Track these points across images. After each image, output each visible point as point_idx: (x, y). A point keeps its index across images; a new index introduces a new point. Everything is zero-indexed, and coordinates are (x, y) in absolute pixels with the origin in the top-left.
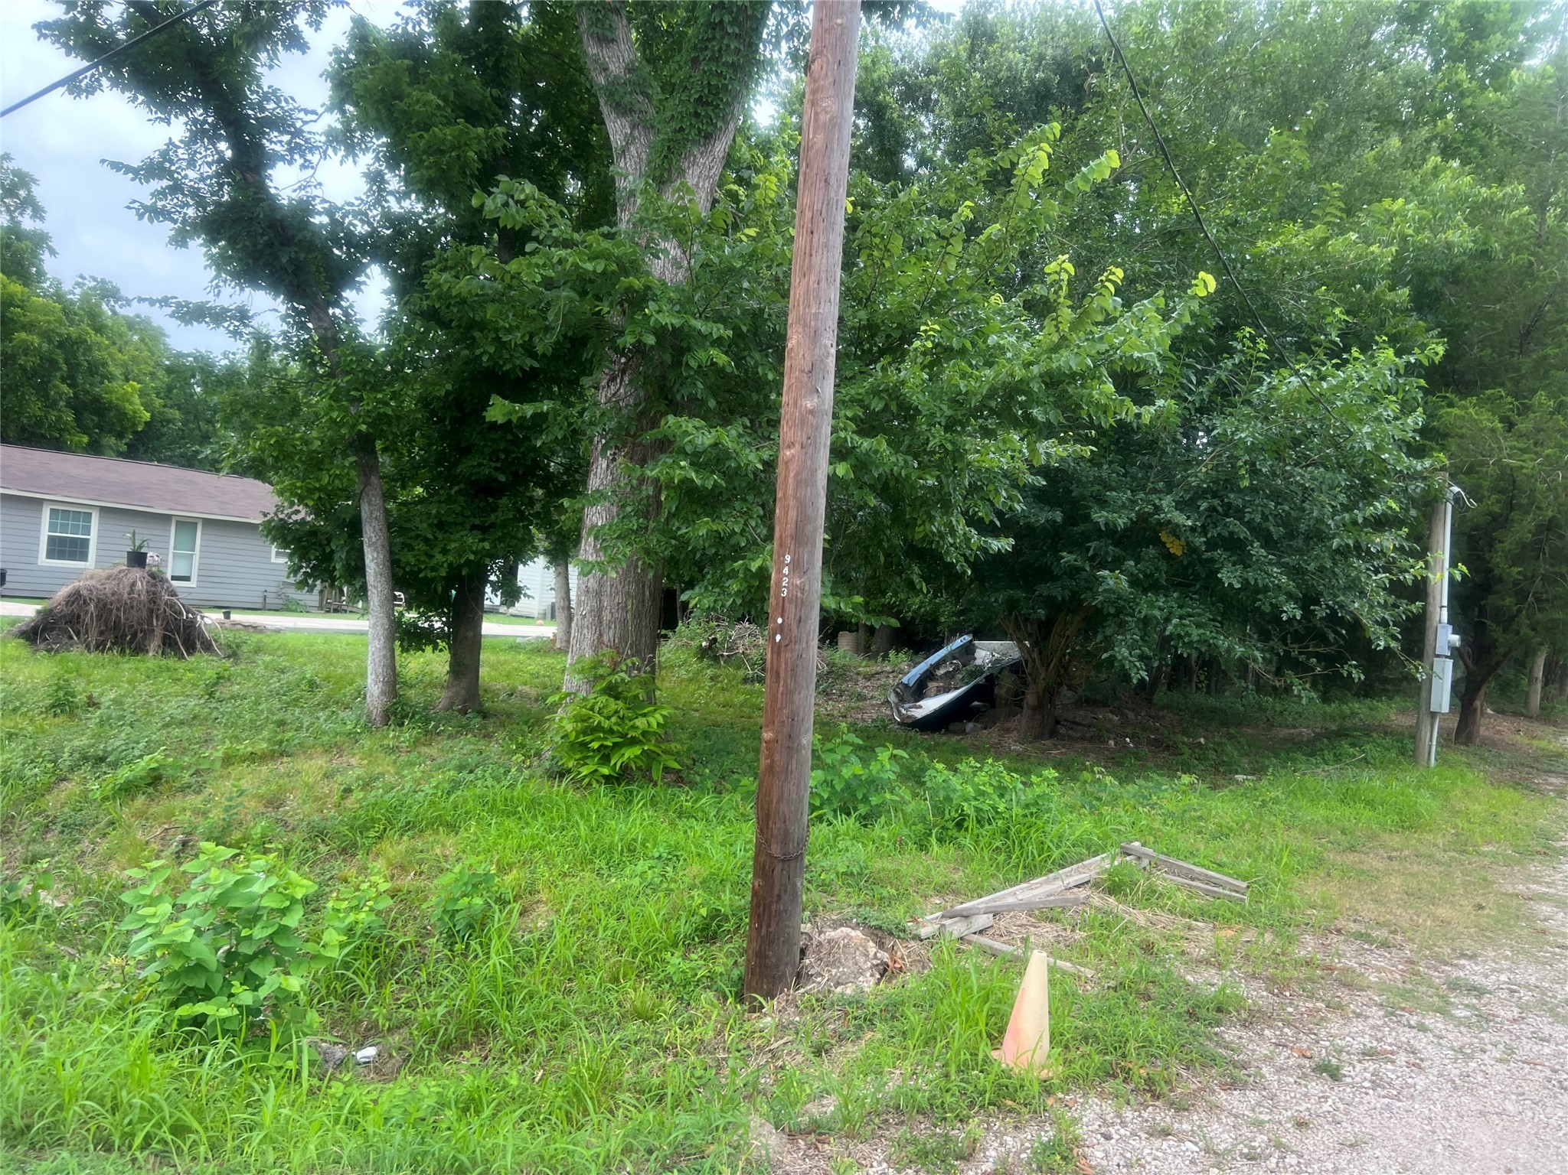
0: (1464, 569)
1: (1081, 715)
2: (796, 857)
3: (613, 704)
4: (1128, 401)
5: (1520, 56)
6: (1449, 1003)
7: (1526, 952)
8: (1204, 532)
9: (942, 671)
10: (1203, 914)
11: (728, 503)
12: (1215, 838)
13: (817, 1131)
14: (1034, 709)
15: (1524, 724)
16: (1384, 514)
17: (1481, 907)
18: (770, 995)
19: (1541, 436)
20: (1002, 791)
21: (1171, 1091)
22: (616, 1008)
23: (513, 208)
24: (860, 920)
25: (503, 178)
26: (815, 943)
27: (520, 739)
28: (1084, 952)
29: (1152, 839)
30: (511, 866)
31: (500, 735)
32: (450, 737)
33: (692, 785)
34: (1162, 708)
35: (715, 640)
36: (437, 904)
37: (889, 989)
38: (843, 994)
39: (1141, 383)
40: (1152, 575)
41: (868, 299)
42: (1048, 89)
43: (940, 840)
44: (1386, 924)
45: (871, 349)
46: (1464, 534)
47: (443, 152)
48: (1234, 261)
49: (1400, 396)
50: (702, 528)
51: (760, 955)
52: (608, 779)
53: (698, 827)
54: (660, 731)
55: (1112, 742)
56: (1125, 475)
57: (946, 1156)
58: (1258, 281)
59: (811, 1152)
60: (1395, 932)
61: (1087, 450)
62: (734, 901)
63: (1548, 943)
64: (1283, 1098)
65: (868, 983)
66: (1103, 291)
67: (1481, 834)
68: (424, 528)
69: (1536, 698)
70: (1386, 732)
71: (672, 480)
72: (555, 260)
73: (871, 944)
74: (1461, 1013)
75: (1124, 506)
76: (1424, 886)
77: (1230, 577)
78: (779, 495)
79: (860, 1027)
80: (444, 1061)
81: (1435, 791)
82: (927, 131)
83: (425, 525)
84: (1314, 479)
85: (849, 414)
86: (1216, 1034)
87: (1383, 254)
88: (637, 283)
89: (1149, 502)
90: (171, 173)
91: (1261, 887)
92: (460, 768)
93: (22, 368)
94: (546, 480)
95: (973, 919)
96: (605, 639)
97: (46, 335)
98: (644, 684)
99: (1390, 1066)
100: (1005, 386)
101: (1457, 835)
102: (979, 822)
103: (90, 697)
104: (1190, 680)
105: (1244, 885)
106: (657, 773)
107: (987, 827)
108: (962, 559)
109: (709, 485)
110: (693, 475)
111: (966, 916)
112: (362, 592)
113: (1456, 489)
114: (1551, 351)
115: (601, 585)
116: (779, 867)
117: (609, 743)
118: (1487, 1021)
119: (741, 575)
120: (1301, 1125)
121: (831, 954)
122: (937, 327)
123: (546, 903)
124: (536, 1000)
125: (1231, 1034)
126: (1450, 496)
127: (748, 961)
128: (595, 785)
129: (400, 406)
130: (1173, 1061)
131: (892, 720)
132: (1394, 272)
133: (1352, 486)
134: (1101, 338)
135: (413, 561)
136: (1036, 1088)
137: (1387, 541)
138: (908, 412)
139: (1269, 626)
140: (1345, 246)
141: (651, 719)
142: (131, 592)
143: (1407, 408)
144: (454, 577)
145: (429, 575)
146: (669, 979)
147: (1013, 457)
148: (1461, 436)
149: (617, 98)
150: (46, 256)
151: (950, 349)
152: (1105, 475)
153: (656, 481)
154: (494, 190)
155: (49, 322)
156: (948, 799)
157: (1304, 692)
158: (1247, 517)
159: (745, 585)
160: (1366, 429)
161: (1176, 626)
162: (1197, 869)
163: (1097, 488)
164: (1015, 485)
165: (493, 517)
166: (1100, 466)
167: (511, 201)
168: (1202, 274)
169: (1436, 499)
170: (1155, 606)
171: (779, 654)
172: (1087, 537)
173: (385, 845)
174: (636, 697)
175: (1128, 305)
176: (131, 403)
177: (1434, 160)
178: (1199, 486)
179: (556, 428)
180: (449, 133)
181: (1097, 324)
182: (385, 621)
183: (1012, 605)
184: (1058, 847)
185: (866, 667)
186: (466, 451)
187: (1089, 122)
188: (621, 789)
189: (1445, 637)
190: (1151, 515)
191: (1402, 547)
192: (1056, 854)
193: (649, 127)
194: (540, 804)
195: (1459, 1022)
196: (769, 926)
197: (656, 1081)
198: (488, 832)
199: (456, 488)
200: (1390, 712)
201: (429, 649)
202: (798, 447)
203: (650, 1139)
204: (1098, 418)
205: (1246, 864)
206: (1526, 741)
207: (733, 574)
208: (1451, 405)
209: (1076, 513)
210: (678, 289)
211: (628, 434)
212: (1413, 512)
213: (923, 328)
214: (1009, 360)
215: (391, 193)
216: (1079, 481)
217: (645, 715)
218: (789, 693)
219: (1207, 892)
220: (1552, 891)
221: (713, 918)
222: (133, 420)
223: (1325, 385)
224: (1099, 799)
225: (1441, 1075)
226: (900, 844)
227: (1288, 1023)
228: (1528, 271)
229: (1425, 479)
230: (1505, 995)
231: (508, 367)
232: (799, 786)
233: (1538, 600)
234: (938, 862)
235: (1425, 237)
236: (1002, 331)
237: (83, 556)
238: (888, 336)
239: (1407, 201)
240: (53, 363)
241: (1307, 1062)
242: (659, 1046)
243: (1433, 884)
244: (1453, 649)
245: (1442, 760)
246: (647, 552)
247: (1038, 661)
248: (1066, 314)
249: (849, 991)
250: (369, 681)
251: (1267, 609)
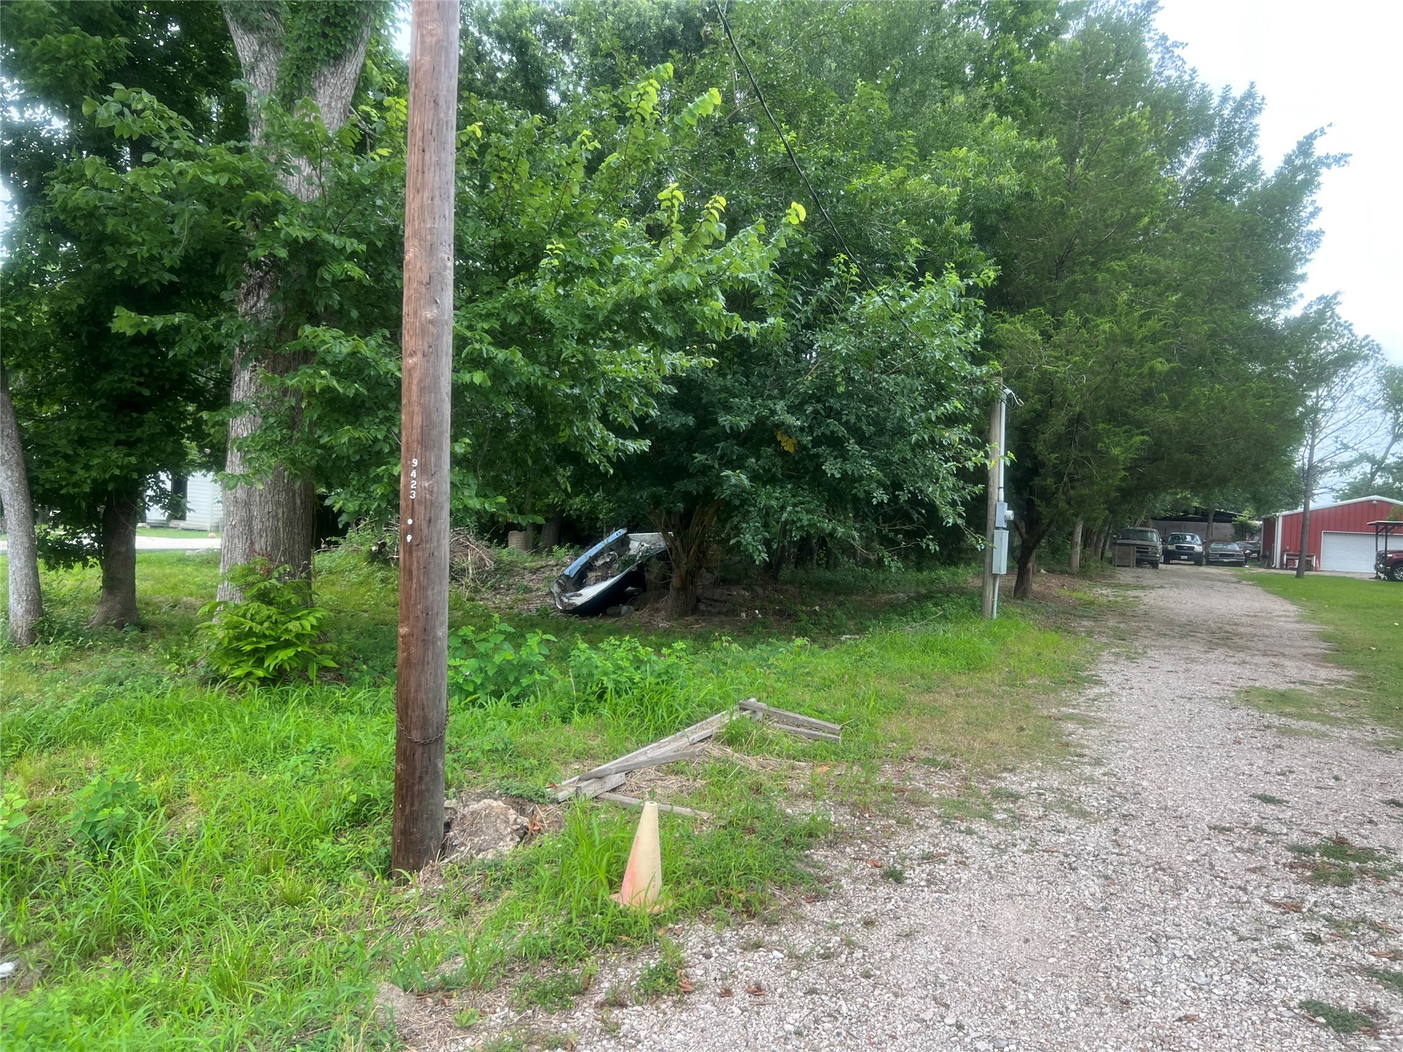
0: (1012, 456)
1: (718, 593)
2: (436, 740)
3: (266, 611)
4: (737, 316)
5: (1056, 31)
6: (991, 809)
7: (1052, 762)
8: (811, 432)
9: (600, 562)
10: (805, 755)
11: (370, 412)
12: (819, 690)
13: (447, 987)
14: (678, 590)
15: (1068, 580)
16: (953, 413)
17: (1022, 729)
18: (417, 867)
19: (1071, 347)
20: (638, 663)
21: (765, 909)
22: (266, 897)
23: (129, 118)
24: (503, 791)
25: (118, 86)
26: (459, 816)
27: (174, 648)
28: (703, 798)
29: (765, 695)
30: (158, 772)
31: (154, 646)
32: (103, 650)
33: (350, 681)
34: (786, 583)
35: (384, 544)
36: (76, 818)
37: (529, 850)
38: (483, 860)
39: (757, 303)
40: (769, 470)
41: (501, 219)
42: (674, 37)
43: (582, 712)
44: (948, 750)
45: (507, 267)
46: (1017, 428)
47: (59, 60)
48: (831, 195)
49: (963, 313)
50: (345, 436)
51: (405, 832)
52: (263, 681)
53: (351, 719)
54: (313, 633)
55: (744, 615)
56: (747, 384)
57: (563, 994)
58: (851, 214)
59: (438, 1008)
60: (955, 756)
61: (711, 362)
62: (381, 785)
63: (1070, 754)
64: (856, 903)
65: (507, 847)
66: (709, 217)
67: (1028, 671)
68: (63, 445)
69: (1076, 559)
70: (962, 592)
71: (313, 387)
72: (175, 171)
73: (512, 811)
74: (998, 817)
75: (746, 411)
76: (981, 715)
77: (832, 468)
78: (404, 401)
79: (499, 888)
80: (84, 968)
81: (995, 639)
82: (569, 69)
83: (64, 441)
84: (897, 384)
85: (486, 326)
86: (807, 856)
87: (950, 193)
88: (265, 199)
89: (766, 407)
91: (851, 726)
92: (109, 681)
94: (196, 394)
95: (607, 779)
96: (257, 547)
98: (297, 590)
99: (942, 866)
100: (630, 302)
101: (1009, 672)
102: (617, 693)
104: (812, 559)
105: (839, 727)
106: (313, 673)
107: (624, 696)
108: (604, 460)
109: (351, 393)
110: (335, 383)
111: (600, 778)
113: (1008, 391)
114: (1079, 277)
115: (249, 495)
116: (419, 751)
117: (262, 646)
118: (1019, 820)
119: (386, 480)
120: (868, 923)
121: (474, 825)
122: (562, 246)
123: (196, 805)
124: (183, 898)
125: (819, 855)
126: (1004, 397)
127: (394, 839)
128: (250, 687)
129: (27, 322)
130: (768, 884)
131: (555, 608)
132: (960, 209)
133: (929, 390)
134: (711, 260)
135: (52, 478)
136: (647, 922)
137: (953, 436)
138: (542, 325)
139: (862, 509)
140: (920, 186)
141: (305, 622)
143: (969, 325)
144: (99, 491)
145: (72, 491)
146: (318, 864)
147: (645, 368)
148: (1012, 347)
149: (242, 14)
151: (579, 268)
152: (729, 384)
153: (296, 392)
154: (108, 98)
156: (591, 675)
157: (894, 564)
158: (844, 418)
159: (389, 489)
160: (937, 342)
161: (790, 513)
162: (801, 717)
163: (723, 395)
164: (649, 391)
165: (139, 431)
166: (724, 376)
167: (126, 111)
168: (794, 204)
169: (993, 400)
170: (769, 497)
171: (411, 553)
172: (717, 438)
173: (24, 764)
174: (289, 601)
175: (732, 231)
177: (991, 116)
178: (806, 392)
179: (190, 340)
180: (64, 42)
181: (707, 247)
182: (25, 539)
183: (656, 501)
184: (685, 709)
185: (530, 562)
186: (107, 367)
187: (706, 67)
188: (276, 690)
189: (1002, 512)
190: (768, 418)
191: (968, 439)
192: (682, 714)
193: (278, 45)
194: (191, 710)
195: (998, 824)
196: (412, 805)
197: (303, 960)
198: (135, 742)
199: (97, 404)
200: (966, 576)
201: (79, 565)
202: (420, 355)
203: (275, 1020)
204: (712, 332)
205: (841, 710)
206: (1068, 593)
207: (378, 479)
208: (1004, 322)
209: (706, 419)
210: (311, 205)
211: (268, 347)
212: (976, 411)
213: (548, 247)
214: (633, 279)
215: (12, 103)
216: (707, 389)
217: (298, 618)
218: (423, 588)
219: (810, 736)
220: (1076, 711)
221: (363, 804)
223: (904, 304)
224: (725, 664)
225: (981, 868)
226: (545, 719)
227: (864, 840)
228: (1061, 211)
229: (984, 383)
230: (1033, 798)
231: (144, 280)
232: (436, 674)
233: (1072, 480)
234: (579, 732)
235: (983, 180)
236: (627, 252)
238: (521, 254)
239: (970, 150)
241: (878, 870)
242: (307, 927)
243: (988, 714)
244: (1008, 522)
245: (1003, 613)
246: (293, 461)
247: (680, 548)
248: (678, 238)
249: (490, 856)
250: (11, 601)
251: (861, 495)
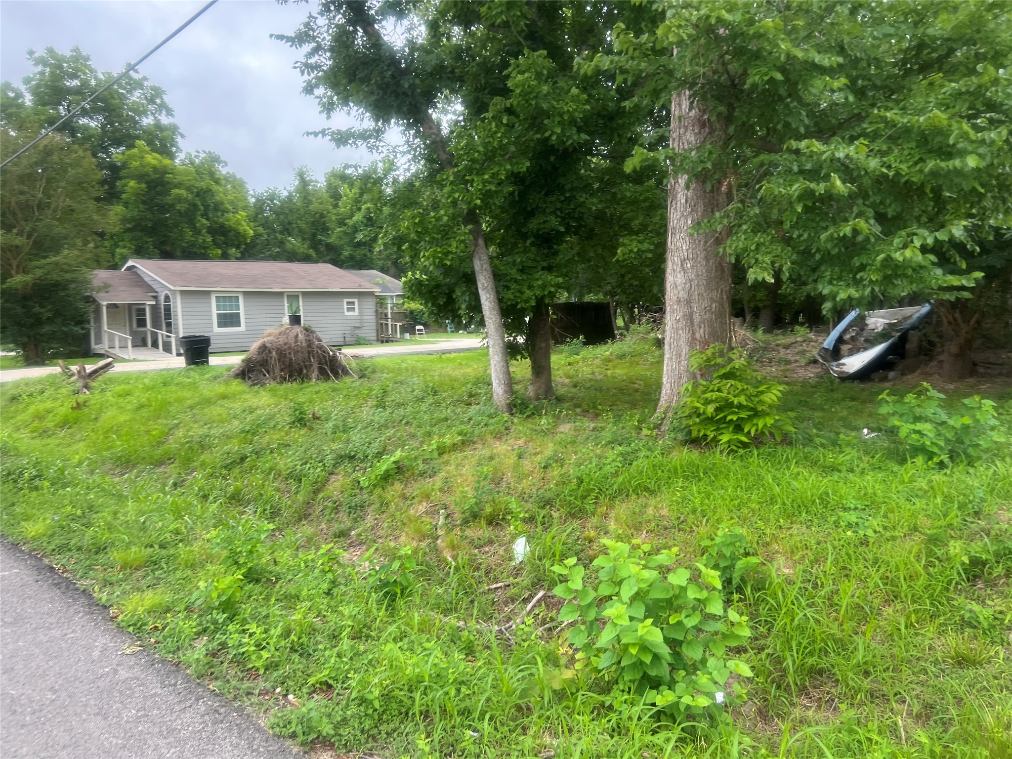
3: (740, 386)
9: (849, 337)
14: (956, 356)
90: (314, 38)
93: (179, 212)
96: (697, 336)
97: (189, 189)
103: (314, 414)
112: (482, 323)
117: (744, 416)
135: (512, 297)
141: (771, 395)
142: (296, 342)
150: (179, 139)
155: (189, 180)
176: (243, 226)
182: (500, 342)
198: (692, 495)
201: (519, 357)
217: (763, 392)
222: (244, 237)
237: (238, 324)
240: (195, 206)
250: (494, 384)
